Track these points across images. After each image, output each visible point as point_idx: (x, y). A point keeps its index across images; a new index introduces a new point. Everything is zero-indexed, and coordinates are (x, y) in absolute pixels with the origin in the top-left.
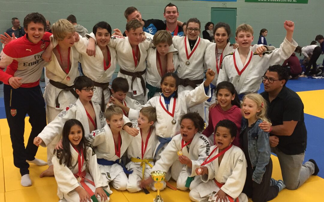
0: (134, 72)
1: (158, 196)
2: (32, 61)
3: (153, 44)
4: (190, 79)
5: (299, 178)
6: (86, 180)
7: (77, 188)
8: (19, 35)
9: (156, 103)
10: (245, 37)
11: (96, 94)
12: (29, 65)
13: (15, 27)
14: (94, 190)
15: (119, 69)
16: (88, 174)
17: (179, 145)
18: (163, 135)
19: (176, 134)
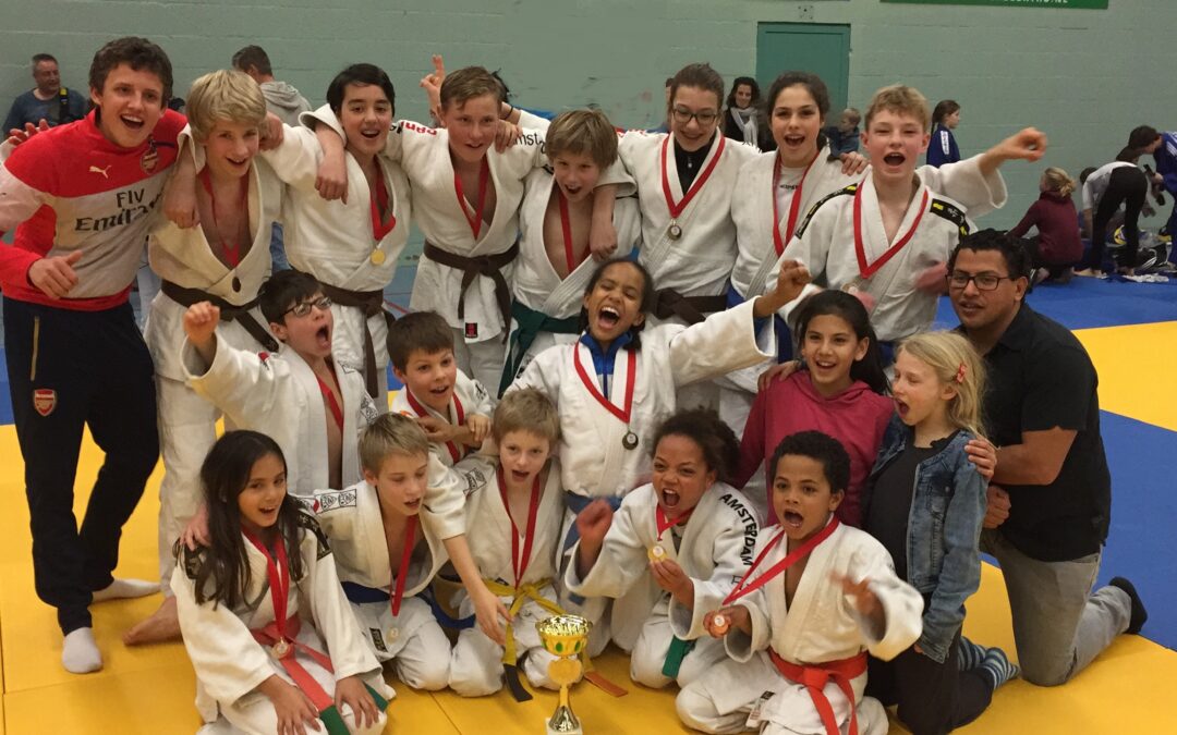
0: (470, 255)
1: (563, 707)
2: (107, 215)
3: (545, 158)
4: (680, 292)
5: (1075, 642)
6: (303, 651)
7: (264, 682)
8: (57, 118)
9: (561, 370)
10: (897, 131)
11: (344, 332)
12: (96, 228)
13: (44, 89)
14: (329, 689)
15: (423, 245)
16: (306, 625)
17: (646, 525)
18: (586, 489)
19: (639, 484)
